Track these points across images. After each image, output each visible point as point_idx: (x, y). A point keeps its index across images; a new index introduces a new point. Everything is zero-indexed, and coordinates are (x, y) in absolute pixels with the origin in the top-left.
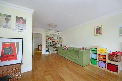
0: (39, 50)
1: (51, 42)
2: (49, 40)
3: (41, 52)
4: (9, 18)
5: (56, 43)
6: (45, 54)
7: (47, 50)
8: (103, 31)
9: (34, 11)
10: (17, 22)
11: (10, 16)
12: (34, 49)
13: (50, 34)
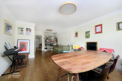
0: (40, 48)
1: (48, 42)
2: (47, 40)
3: (41, 50)
4: (23, 29)
5: (53, 42)
6: (44, 51)
7: (46, 47)
8: (79, 35)
9: (35, 24)
10: (26, 31)
11: (23, 28)
12: (36, 48)
13: (48, 36)
